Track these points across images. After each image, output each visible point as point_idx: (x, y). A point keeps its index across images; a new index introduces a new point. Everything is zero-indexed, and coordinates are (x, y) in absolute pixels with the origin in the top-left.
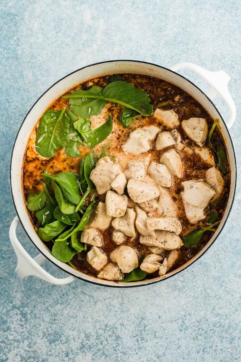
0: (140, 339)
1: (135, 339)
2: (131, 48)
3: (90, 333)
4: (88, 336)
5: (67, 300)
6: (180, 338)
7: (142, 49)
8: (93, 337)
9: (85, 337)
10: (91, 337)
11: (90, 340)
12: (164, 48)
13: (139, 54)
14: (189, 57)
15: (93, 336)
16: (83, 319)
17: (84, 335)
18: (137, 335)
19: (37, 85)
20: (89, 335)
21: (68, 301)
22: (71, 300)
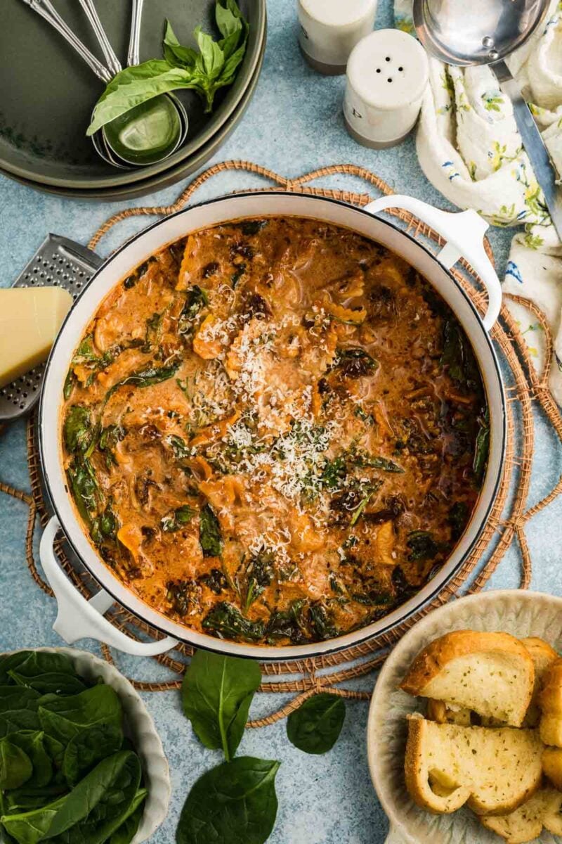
0: (279, 742)
1: (269, 742)
2: (262, 154)
3: (178, 729)
4: (175, 736)
5: (131, 664)
6: (360, 741)
7: (283, 154)
8: (186, 738)
9: (168, 738)
10: (181, 738)
11: (179, 744)
12: (328, 151)
13: (278, 164)
14: (380, 170)
15: (185, 736)
16: (165, 702)
17: (166, 733)
18: (275, 735)
19: (71, 228)
20: (176, 734)
21: (134, 665)
22: (140, 663)
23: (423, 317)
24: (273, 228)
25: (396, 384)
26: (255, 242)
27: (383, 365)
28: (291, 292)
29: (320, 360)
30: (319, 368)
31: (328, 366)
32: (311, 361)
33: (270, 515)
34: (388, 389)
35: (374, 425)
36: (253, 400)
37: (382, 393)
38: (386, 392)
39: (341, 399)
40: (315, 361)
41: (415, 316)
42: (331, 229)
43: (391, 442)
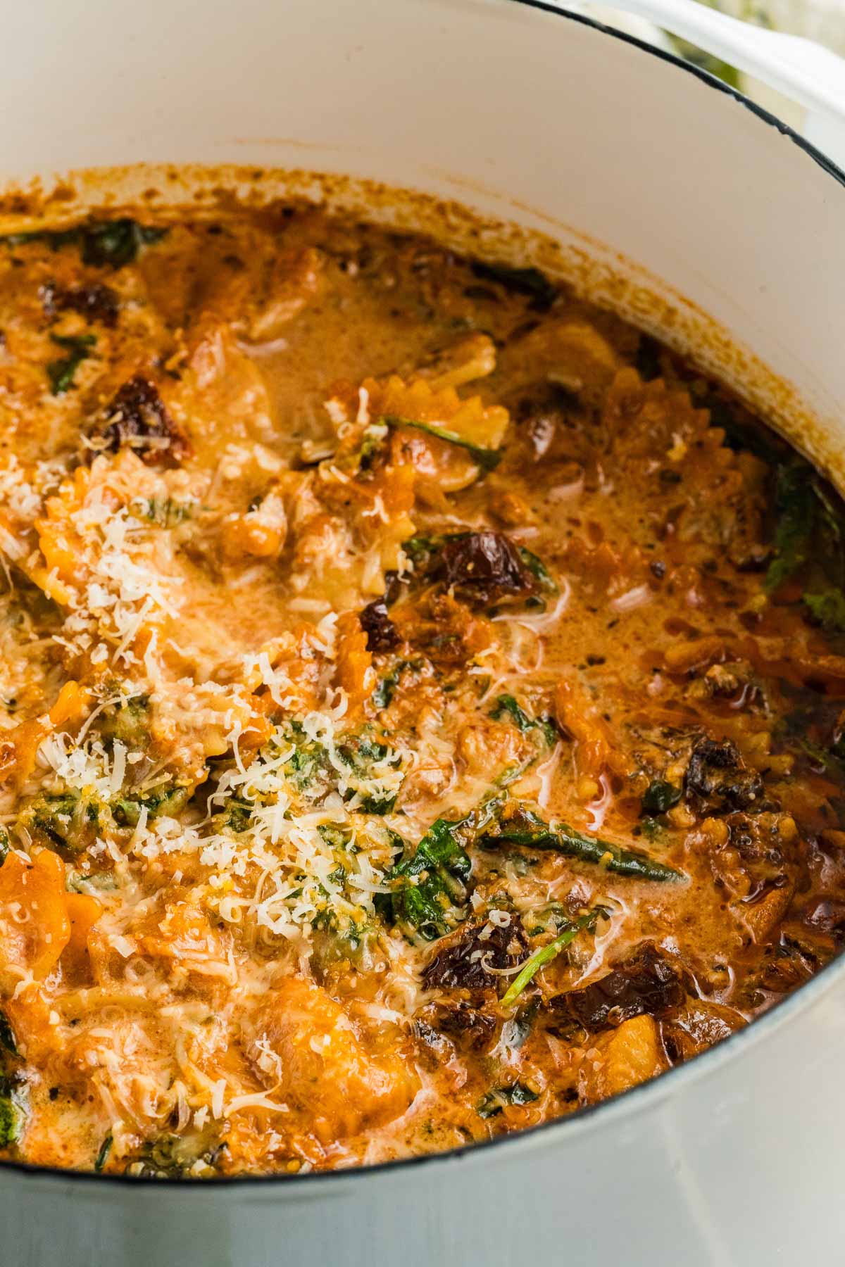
23: (698, 447)
24: (181, 244)
25: (627, 637)
26: (127, 283)
27: (577, 589)
28: (249, 397)
29: (361, 562)
30: (359, 587)
31: (390, 573)
32: (328, 561)
33: (203, 1009)
34: (600, 652)
35: (559, 746)
36: (130, 657)
37: (582, 660)
38: (595, 661)
39: (438, 675)
40: (344, 563)
41: (671, 446)
42: (373, 240)
43: (626, 794)
